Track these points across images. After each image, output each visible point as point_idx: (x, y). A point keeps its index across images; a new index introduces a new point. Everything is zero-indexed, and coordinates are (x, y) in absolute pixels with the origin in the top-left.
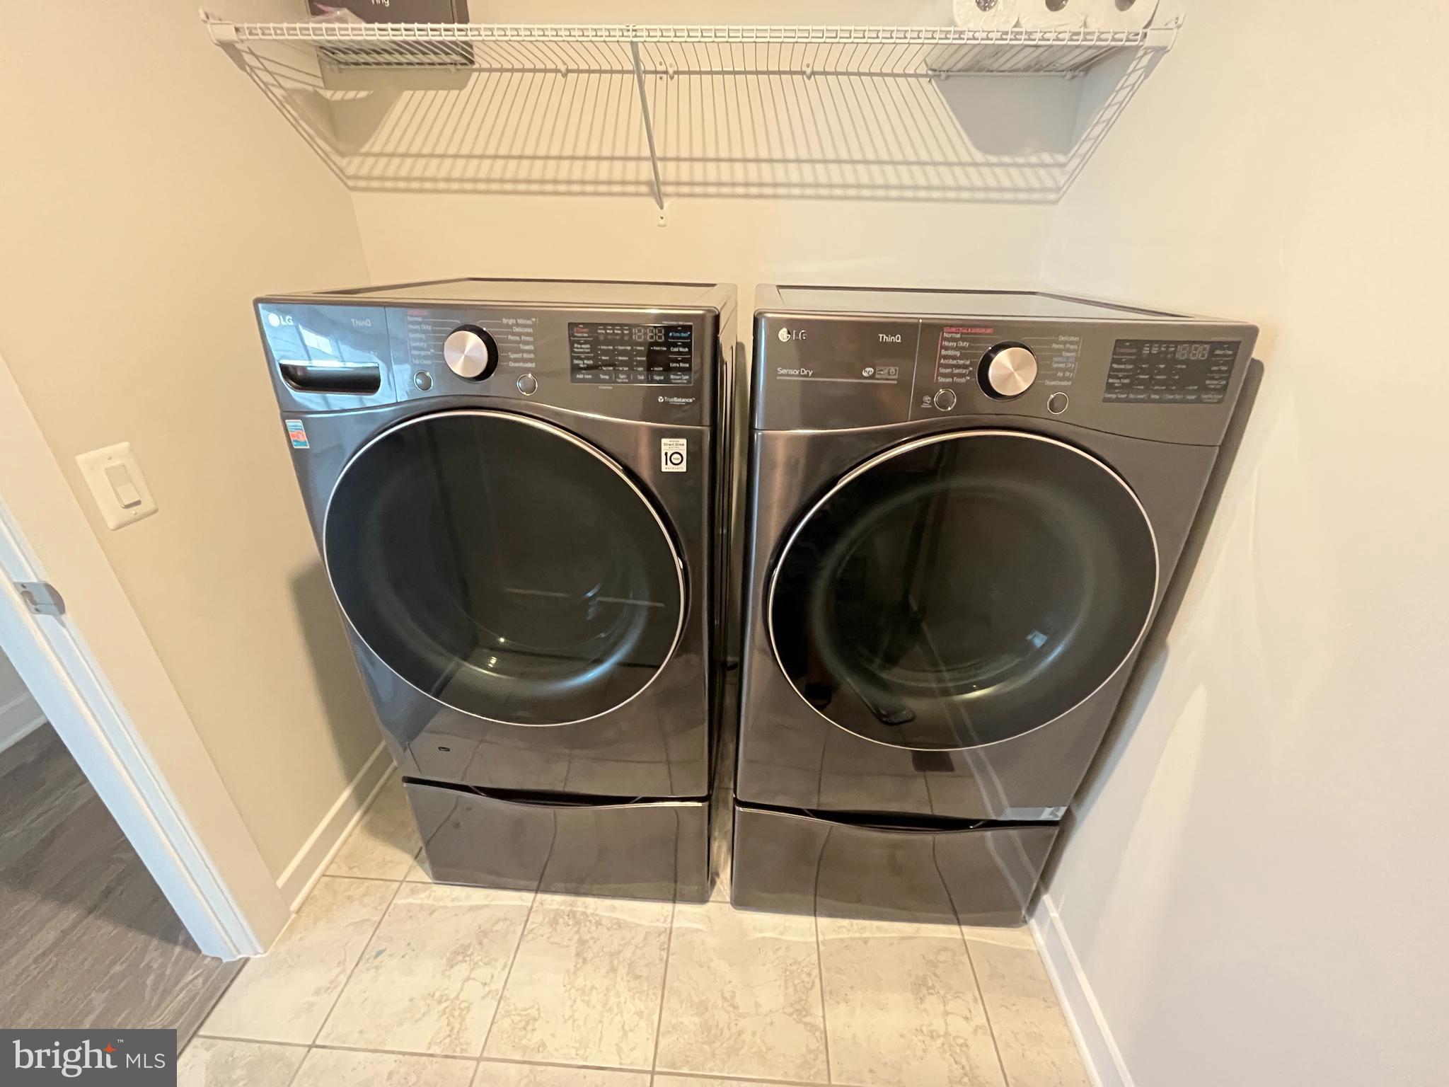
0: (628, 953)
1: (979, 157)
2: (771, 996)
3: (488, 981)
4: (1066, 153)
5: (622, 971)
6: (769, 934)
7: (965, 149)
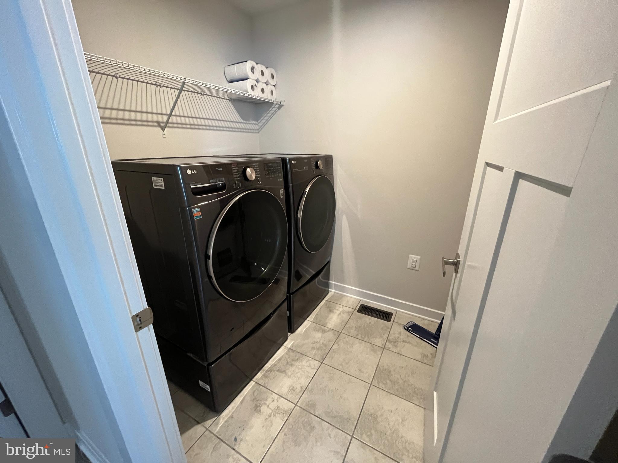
0: (289, 360)
1: (243, 121)
2: (319, 335)
3: (273, 399)
4: (257, 121)
5: (293, 363)
6: (304, 330)
7: (238, 118)
